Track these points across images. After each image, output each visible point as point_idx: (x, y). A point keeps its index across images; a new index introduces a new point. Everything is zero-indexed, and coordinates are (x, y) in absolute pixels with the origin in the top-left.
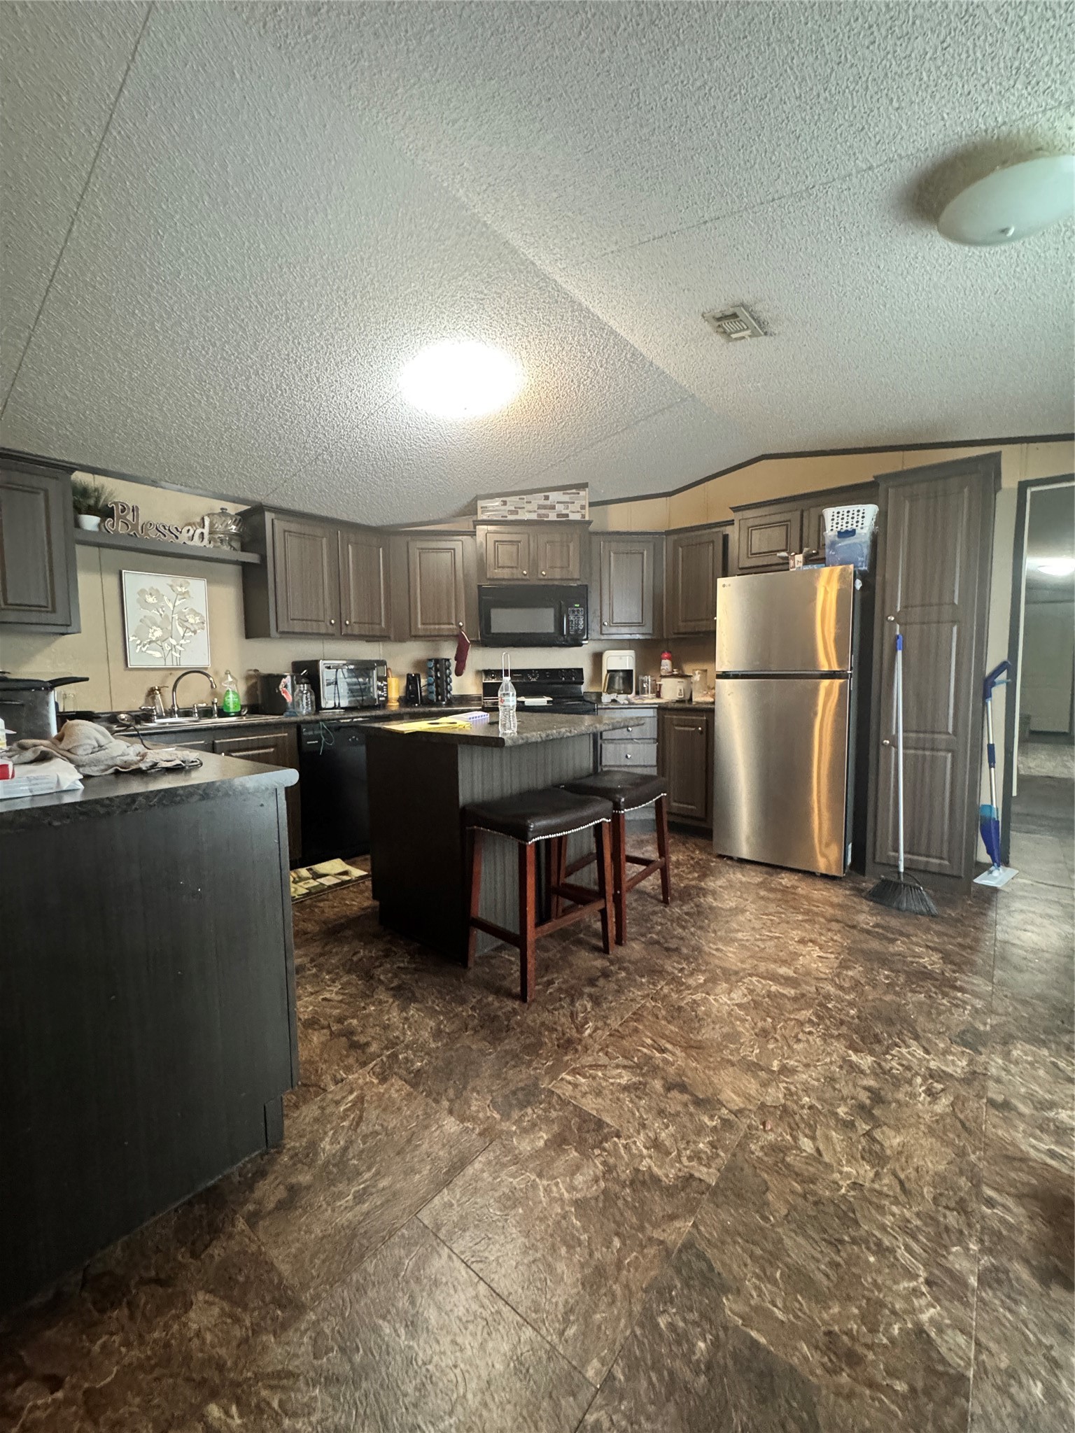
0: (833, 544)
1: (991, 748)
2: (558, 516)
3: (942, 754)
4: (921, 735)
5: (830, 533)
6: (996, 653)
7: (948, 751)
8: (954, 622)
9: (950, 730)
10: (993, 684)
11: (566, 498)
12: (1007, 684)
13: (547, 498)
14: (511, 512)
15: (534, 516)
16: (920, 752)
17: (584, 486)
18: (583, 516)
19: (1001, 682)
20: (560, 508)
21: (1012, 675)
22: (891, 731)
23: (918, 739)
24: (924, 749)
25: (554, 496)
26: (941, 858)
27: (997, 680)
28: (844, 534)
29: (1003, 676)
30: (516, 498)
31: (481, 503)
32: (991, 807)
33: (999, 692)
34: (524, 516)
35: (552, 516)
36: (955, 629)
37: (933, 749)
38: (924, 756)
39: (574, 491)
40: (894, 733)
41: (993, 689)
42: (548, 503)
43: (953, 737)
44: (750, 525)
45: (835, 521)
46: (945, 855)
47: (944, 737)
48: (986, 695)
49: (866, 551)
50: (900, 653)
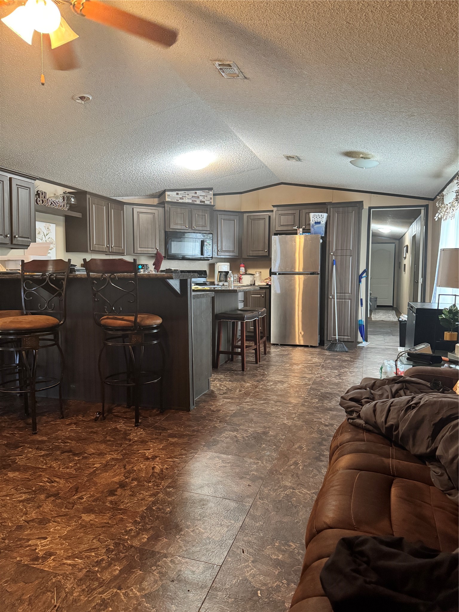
0: (313, 226)
1: (361, 300)
2: (201, 202)
3: (348, 300)
4: (341, 294)
5: (312, 222)
6: (362, 267)
7: (349, 299)
8: (351, 256)
9: (350, 292)
10: (362, 278)
11: (204, 194)
12: (366, 277)
13: (196, 193)
14: (181, 198)
15: (190, 201)
16: (341, 300)
17: (211, 189)
18: (211, 202)
19: (364, 277)
20: (201, 198)
21: (367, 275)
22: (332, 294)
23: (340, 295)
24: (342, 299)
25: (199, 193)
26: (348, 336)
27: (363, 276)
28: (317, 223)
29: (365, 275)
30: (182, 192)
31: (167, 193)
32: (362, 320)
33: (363, 280)
34: (186, 200)
35: (198, 202)
36: (351, 258)
37: (345, 299)
38: (342, 301)
39: (207, 191)
40: (333, 294)
41: (362, 279)
42: (196, 195)
43: (351, 295)
44: (280, 213)
45: (314, 218)
46: (349, 335)
47: (348, 294)
48: (360, 281)
49: (324, 229)
50: (334, 266)
